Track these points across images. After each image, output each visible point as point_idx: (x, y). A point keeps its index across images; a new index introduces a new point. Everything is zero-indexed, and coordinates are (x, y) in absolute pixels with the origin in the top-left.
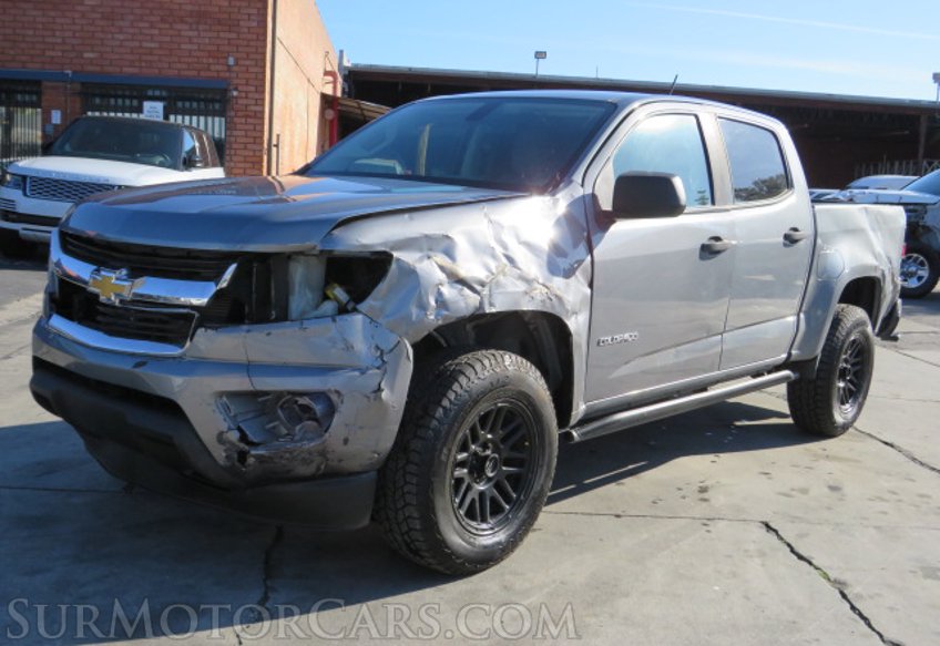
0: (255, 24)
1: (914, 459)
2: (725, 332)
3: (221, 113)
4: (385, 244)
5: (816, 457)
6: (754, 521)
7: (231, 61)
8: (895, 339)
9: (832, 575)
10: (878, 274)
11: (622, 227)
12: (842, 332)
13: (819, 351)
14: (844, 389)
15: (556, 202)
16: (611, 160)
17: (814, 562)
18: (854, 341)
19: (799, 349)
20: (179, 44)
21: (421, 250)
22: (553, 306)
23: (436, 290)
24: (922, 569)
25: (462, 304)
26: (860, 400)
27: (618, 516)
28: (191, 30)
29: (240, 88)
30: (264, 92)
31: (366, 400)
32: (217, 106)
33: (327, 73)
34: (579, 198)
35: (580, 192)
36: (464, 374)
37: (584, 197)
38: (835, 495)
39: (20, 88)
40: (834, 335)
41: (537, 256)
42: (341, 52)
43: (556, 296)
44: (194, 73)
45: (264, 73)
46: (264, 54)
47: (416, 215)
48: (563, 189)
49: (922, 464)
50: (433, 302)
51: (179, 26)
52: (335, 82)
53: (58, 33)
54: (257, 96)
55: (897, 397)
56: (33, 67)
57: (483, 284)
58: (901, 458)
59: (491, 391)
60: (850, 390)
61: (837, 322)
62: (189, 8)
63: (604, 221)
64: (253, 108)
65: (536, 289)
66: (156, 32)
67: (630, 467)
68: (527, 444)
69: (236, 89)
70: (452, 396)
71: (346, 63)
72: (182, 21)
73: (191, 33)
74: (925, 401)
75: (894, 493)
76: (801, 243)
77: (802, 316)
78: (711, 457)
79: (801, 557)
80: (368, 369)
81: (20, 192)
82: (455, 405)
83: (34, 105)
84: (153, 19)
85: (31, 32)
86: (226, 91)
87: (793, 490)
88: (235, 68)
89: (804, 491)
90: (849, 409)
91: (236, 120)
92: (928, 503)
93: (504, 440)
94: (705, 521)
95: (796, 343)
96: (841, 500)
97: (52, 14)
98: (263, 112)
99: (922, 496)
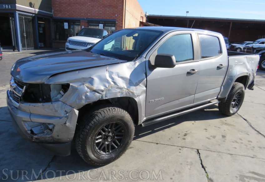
0: (121, 7)
1: (251, 126)
2: (195, 94)
3: (114, 26)
4: (68, 81)
5: (223, 123)
6: (195, 149)
7: (116, 15)
8: (253, 89)
9: (210, 176)
10: (248, 75)
11: (158, 69)
12: (235, 90)
13: (227, 96)
14: (234, 104)
15: (135, 64)
16: (157, 49)
17: (206, 169)
18: (238, 92)
19: (221, 95)
20: (106, 12)
21: (81, 82)
22: (130, 95)
23: (85, 94)
24: (240, 176)
25: (95, 98)
26: (239, 107)
27: (157, 144)
28: (108, 9)
29: (118, 21)
30: (123, 22)
31: (62, 126)
32: (114, 25)
33: (141, 17)
34: (144, 62)
35: (145, 60)
36: (97, 116)
37: (145, 61)
38: (223, 139)
39: (76, 21)
40: (232, 91)
41: (125, 81)
42: (146, 12)
43: (131, 92)
44: (109, 18)
45: (123, 18)
46: (123, 14)
47: (80, 71)
48: (139, 59)
49: (253, 128)
50: (84, 98)
51: (106, 8)
52: (143, 19)
53: (83, 10)
54: (121, 23)
55: (252, 102)
56: (79, 17)
57: (103, 91)
58: (247, 125)
59: (107, 120)
60: (236, 104)
61: (233, 88)
62: (108, 4)
63: (152, 68)
64: (121, 25)
65: (124, 90)
66: (102, 9)
67: (170, 124)
68: (123, 131)
69: (117, 21)
70: (93, 122)
71: (147, 15)
72: (107, 7)
73: (108, 10)
74: (260, 104)
75: (241, 139)
76: (223, 68)
77: (222, 87)
78: (193, 122)
79: (203, 167)
80: (62, 117)
81: (69, 44)
82: (93, 125)
83: (79, 25)
84: (101, 7)
85: (78, 10)
86: (115, 22)
87: (211, 136)
88: (117, 17)
89: (214, 137)
90: (235, 109)
91: (117, 28)
92: (250, 145)
93: (116, 130)
94: (180, 148)
95: (220, 94)
96: (224, 141)
97: (82, 6)
98: (123, 26)
99: (249, 141)
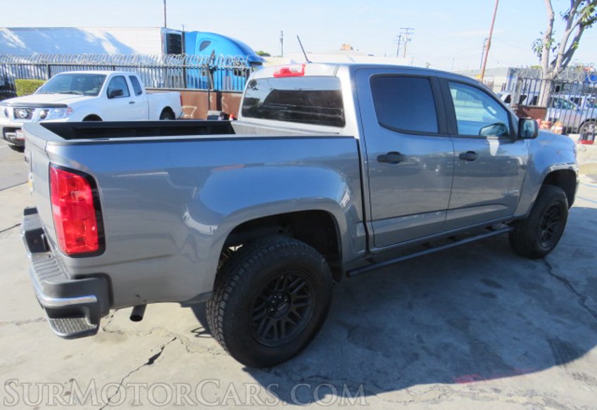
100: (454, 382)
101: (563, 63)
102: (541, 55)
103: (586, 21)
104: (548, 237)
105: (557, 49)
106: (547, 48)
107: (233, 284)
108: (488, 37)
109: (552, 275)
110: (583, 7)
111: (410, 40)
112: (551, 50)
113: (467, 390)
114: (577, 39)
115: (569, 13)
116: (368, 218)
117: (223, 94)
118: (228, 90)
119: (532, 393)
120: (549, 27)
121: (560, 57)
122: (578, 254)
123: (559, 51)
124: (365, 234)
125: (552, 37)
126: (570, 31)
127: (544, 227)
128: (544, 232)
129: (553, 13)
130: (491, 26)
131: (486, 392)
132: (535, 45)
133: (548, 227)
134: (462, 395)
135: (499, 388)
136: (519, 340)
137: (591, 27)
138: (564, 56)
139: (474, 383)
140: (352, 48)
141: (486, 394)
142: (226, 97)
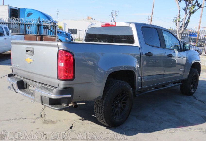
100: (177, 128)
101: (185, 27)
102: (176, 24)
103: (192, 11)
104: (193, 87)
105: (182, 22)
106: (178, 21)
107: (107, 94)
108: (151, 16)
109: (197, 100)
110: (190, 6)
111: (117, 16)
112: (180, 22)
113: (182, 129)
114: (189, 18)
115: (185, 8)
116: (142, 75)
117: (43, 36)
118: (46, 35)
119: (201, 129)
120: (179, 13)
121: (183, 25)
122: (203, 94)
123: (183, 22)
124: (141, 81)
125: (180, 17)
126: (186, 15)
127: (192, 83)
128: (192, 85)
129: (180, 8)
130: (152, 11)
131: (187, 129)
132: (174, 20)
133: (193, 83)
134: (181, 130)
135: (191, 128)
136: (192, 117)
137: (194, 14)
138: (185, 24)
139: (183, 128)
140: (92, 19)
141: (188, 130)
142: (45, 38)
